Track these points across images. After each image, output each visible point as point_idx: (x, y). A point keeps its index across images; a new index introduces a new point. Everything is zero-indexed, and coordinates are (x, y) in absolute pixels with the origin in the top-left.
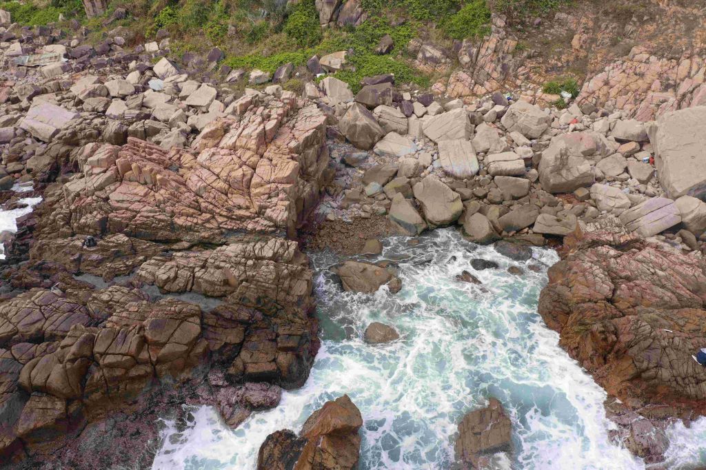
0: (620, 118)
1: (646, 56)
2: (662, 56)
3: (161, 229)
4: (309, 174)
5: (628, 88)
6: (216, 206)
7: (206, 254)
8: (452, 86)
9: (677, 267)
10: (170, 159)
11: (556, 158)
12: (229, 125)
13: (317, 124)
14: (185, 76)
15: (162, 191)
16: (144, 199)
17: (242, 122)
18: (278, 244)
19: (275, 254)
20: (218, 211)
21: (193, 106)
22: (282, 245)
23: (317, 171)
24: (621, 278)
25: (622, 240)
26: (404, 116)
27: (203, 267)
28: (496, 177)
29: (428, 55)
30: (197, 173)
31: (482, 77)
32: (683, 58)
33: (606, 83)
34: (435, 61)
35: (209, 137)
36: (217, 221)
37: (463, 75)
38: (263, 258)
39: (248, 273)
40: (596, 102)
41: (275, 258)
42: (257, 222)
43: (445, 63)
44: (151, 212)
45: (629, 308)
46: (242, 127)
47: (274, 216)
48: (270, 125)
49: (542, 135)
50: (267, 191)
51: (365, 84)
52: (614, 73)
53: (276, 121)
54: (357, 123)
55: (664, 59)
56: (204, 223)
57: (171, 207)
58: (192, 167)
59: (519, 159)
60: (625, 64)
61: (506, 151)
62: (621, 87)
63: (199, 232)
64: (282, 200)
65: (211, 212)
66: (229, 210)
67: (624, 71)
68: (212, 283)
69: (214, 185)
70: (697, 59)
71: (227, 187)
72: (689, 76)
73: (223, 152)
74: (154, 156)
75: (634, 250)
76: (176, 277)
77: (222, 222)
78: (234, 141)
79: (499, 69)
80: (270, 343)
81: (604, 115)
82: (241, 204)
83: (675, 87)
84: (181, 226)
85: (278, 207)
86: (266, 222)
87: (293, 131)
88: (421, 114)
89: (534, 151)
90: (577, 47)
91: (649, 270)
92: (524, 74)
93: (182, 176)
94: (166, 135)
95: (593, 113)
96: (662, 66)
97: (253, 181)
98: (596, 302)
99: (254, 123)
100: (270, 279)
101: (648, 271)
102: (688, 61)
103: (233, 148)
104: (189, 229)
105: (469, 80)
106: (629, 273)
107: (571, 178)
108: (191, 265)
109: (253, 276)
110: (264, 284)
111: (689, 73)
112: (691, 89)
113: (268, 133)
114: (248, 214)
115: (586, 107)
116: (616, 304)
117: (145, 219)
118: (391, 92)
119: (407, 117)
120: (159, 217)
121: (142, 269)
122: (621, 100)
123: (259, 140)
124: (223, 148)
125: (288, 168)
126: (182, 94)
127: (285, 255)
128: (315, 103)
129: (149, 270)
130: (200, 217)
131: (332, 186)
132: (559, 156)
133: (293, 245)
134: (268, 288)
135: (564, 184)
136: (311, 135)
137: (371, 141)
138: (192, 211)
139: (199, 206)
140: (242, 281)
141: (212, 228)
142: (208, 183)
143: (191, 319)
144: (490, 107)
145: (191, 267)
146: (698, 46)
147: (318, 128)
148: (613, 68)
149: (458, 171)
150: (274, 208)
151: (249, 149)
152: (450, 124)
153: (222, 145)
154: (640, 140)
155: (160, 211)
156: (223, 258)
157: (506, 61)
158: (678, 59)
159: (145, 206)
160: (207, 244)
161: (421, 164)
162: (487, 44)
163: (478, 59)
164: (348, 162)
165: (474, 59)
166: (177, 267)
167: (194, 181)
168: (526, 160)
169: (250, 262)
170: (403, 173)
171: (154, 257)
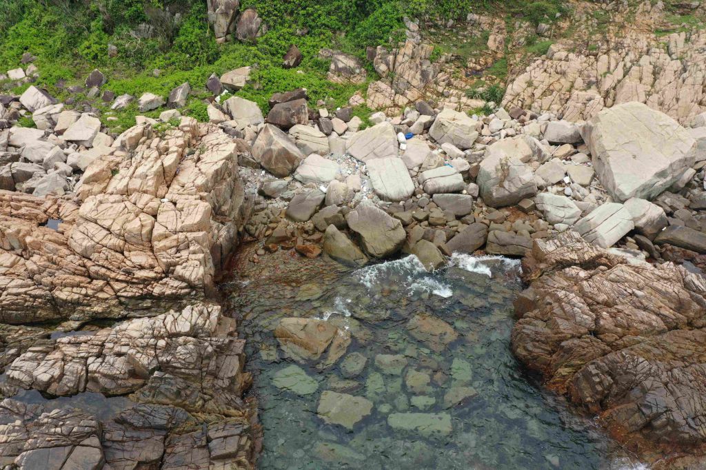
0: (549, 120)
1: (564, 54)
2: (580, 52)
3: (38, 308)
4: (223, 214)
5: (551, 88)
6: (109, 269)
7: (103, 334)
8: (372, 98)
9: (656, 284)
10: (45, 212)
11: (497, 170)
12: (118, 164)
13: (226, 154)
14: (60, 106)
15: (36, 258)
16: (12, 270)
17: (133, 159)
18: (195, 314)
19: (193, 327)
20: (113, 275)
21: (72, 142)
22: (201, 313)
23: (232, 209)
24: (598, 303)
25: (587, 257)
26: (324, 135)
27: (100, 355)
28: (434, 195)
29: (341, 65)
30: (81, 228)
31: (401, 86)
32: (600, 54)
33: (530, 84)
34: (350, 72)
35: (93, 181)
36: (112, 288)
37: (382, 85)
38: (178, 335)
39: (160, 359)
40: (522, 105)
41: (194, 332)
42: (165, 284)
43: (361, 72)
44: (22, 286)
45: (616, 340)
46: (134, 165)
47: (187, 275)
48: (169, 160)
49: (474, 144)
50: (174, 243)
51: (276, 103)
52: (536, 73)
53: (176, 154)
54: (273, 147)
55: (583, 56)
56: (96, 293)
57: (49, 278)
58: (74, 221)
59: (456, 173)
60: (546, 63)
61: (441, 166)
62: (545, 87)
63: (90, 306)
64: (194, 253)
65: (104, 277)
66: (128, 273)
67: (545, 71)
68: (113, 378)
69: (104, 242)
70: (613, 54)
71: (122, 243)
72: (608, 71)
73: (112, 198)
74: (23, 211)
75: (602, 267)
76: (62, 375)
77: (120, 289)
78: (125, 184)
79: (418, 76)
80: (201, 451)
81: (532, 118)
82: (143, 264)
83: (598, 83)
84: (65, 301)
85: (190, 263)
86: (176, 283)
87: (198, 164)
88: (342, 132)
89: (470, 163)
90: (494, 48)
91: (626, 290)
92: (444, 81)
93: (63, 233)
94: (41, 180)
95: (522, 117)
96: (581, 63)
97: (155, 233)
98: (579, 338)
99: (149, 159)
100: (190, 363)
101: (625, 292)
102: (606, 56)
103: (127, 192)
104: (76, 303)
105: (389, 89)
106: (605, 297)
107: (514, 190)
108: (82, 355)
109: (168, 362)
110: (183, 370)
111: (609, 68)
112: (613, 85)
113: (167, 170)
114: (152, 274)
115: (514, 110)
116: (602, 336)
117: (15, 297)
118: (306, 109)
119: (328, 135)
120: (33, 293)
121: (15, 369)
122: (546, 101)
123: (158, 180)
124: (112, 194)
125: (198, 210)
126: (57, 128)
127: (206, 326)
128: (221, 128)
129: (24, 369)
130: (89, 286)
131: (252, 225)
132: (500, 167)
133: (215, 310)
134: (189, 374)
135: (508, 196)
136: (221, 168)
137: (290, 167)
138: (78, 279)
139: (88, 271)
140: (154, 370)
141: (107, 299)
142: (97, 240)
143: (86, 442)
144: (416, 117)
145: (82, 357)
146: (613, 40)
147: (229, 158)
148: (535, 69)
149: (392, 192)
150: (184, 264)
151: (145, 192)
152: (375, 140)
153: (110, 190)
154: (574, 141)
155: (35, 284)
156: (124, 341)
157: (424, 67)
158: (596, 55)
159: (13, 279)
160: (101, 321)
161: (351, 188)
162: (402, 51)
163: (396, 67)
164: (267, 192)
165: (391, 67)
166: (63, 360)
167: (79, 239)
168: (463, 173)
169: (162, 343)
170: (333, 201)
171: (30, 349)
